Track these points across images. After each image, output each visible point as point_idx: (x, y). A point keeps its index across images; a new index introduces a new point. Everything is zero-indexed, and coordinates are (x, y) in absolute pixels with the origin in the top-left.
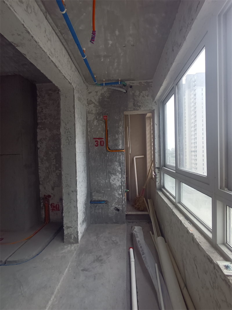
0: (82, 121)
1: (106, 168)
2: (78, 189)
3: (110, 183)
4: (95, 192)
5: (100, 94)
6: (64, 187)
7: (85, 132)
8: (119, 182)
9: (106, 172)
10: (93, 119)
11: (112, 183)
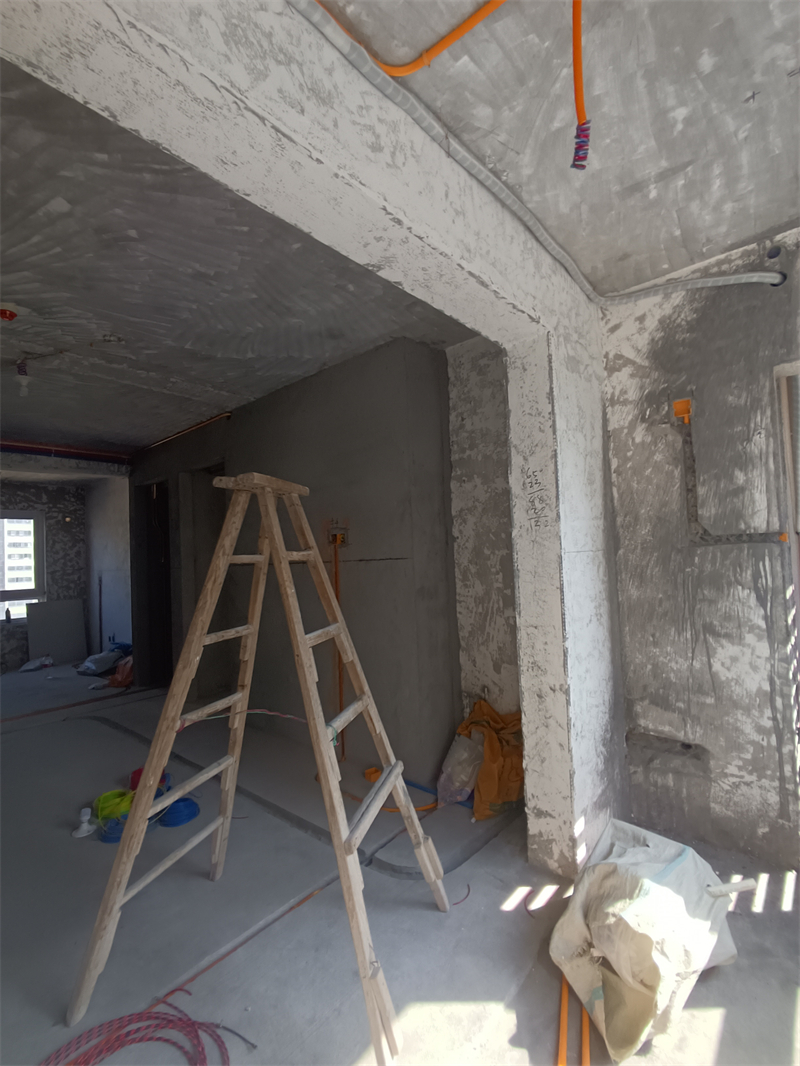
0: (585, 436)
1: (692, 613)
2: (573, 682)
3: (714, 676)
4: (647, 702)
5: (657, 322)
6: (523, 668)
7: (598, 476)
8: (757, 677)
9: (693, 625)
10: (630, 423)
11: (724, 674)
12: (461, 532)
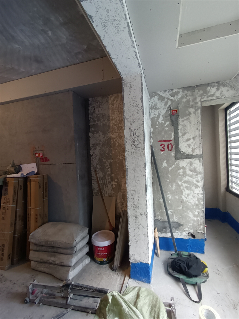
0: (147, 118)
3: (182, 200)
7: (149, 134)
10: (157, 116)
11: (185, 200)
12: (94, 153)
